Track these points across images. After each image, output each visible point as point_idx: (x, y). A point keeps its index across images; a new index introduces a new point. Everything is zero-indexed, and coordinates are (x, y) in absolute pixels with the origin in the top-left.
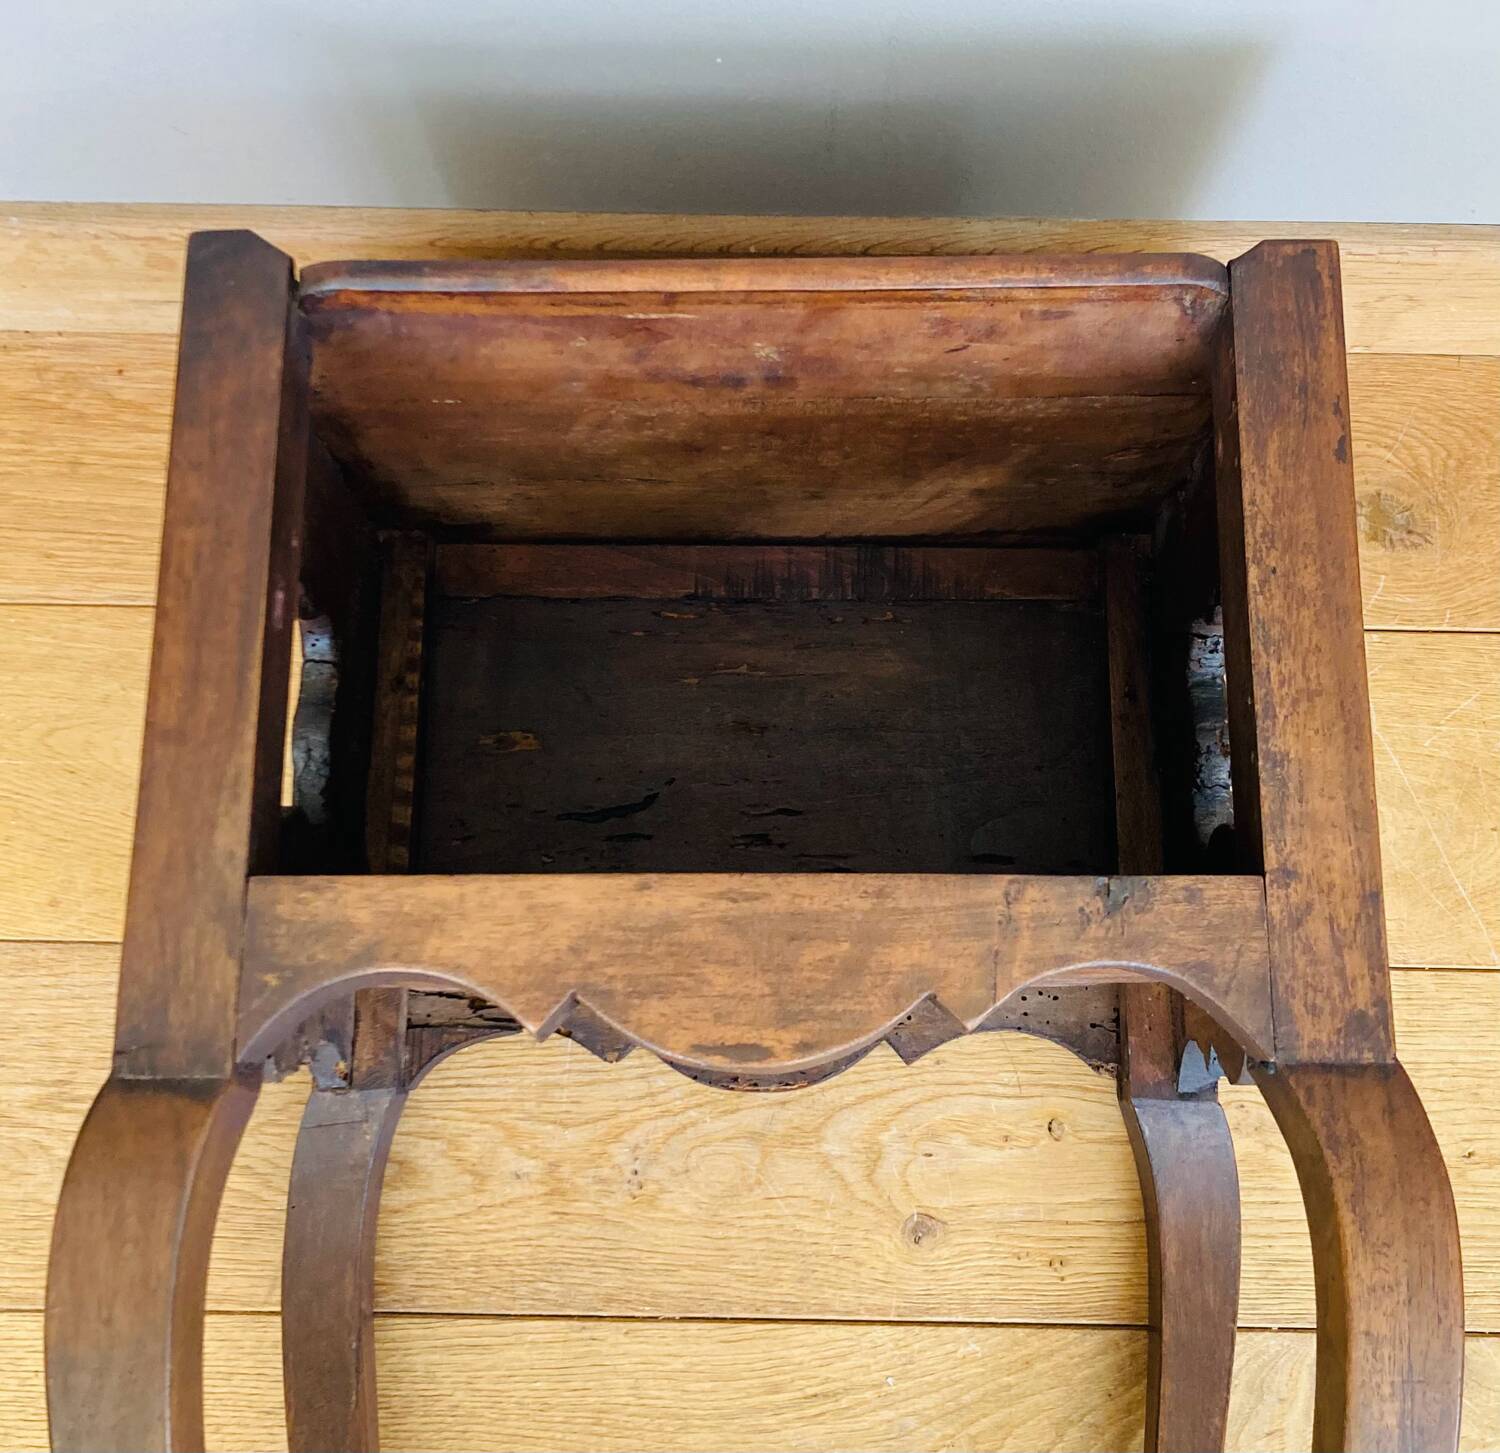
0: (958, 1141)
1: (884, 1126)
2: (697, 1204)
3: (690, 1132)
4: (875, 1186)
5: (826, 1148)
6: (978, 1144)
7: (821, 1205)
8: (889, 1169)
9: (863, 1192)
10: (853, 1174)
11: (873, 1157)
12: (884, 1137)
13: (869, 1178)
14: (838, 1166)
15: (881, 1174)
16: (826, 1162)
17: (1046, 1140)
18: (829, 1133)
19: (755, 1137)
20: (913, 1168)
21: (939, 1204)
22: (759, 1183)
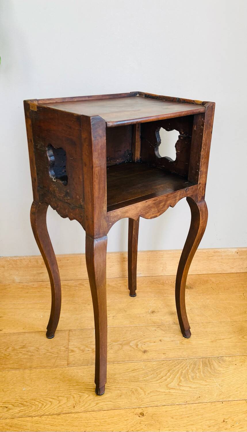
0: (148, 343)
1: (138, 342)
2: (114, 352)
3: (112, 345)
4: (138, 348)
5: (130, 345)
6: (151, 343)
7: (131, 350)
8: (139, 346)
9: (136, 349)
10: (135, 347)
11: (137, 346)
12: (138, 343)
13: (137, 347)
14: (132, 346)
15: (138, 347)
16: (131, 346)
17: (160, 342)
18: (130, 343)
19: (121, 344)
20: (142, 346)
21: (147, 349)
22: (122, 349)
